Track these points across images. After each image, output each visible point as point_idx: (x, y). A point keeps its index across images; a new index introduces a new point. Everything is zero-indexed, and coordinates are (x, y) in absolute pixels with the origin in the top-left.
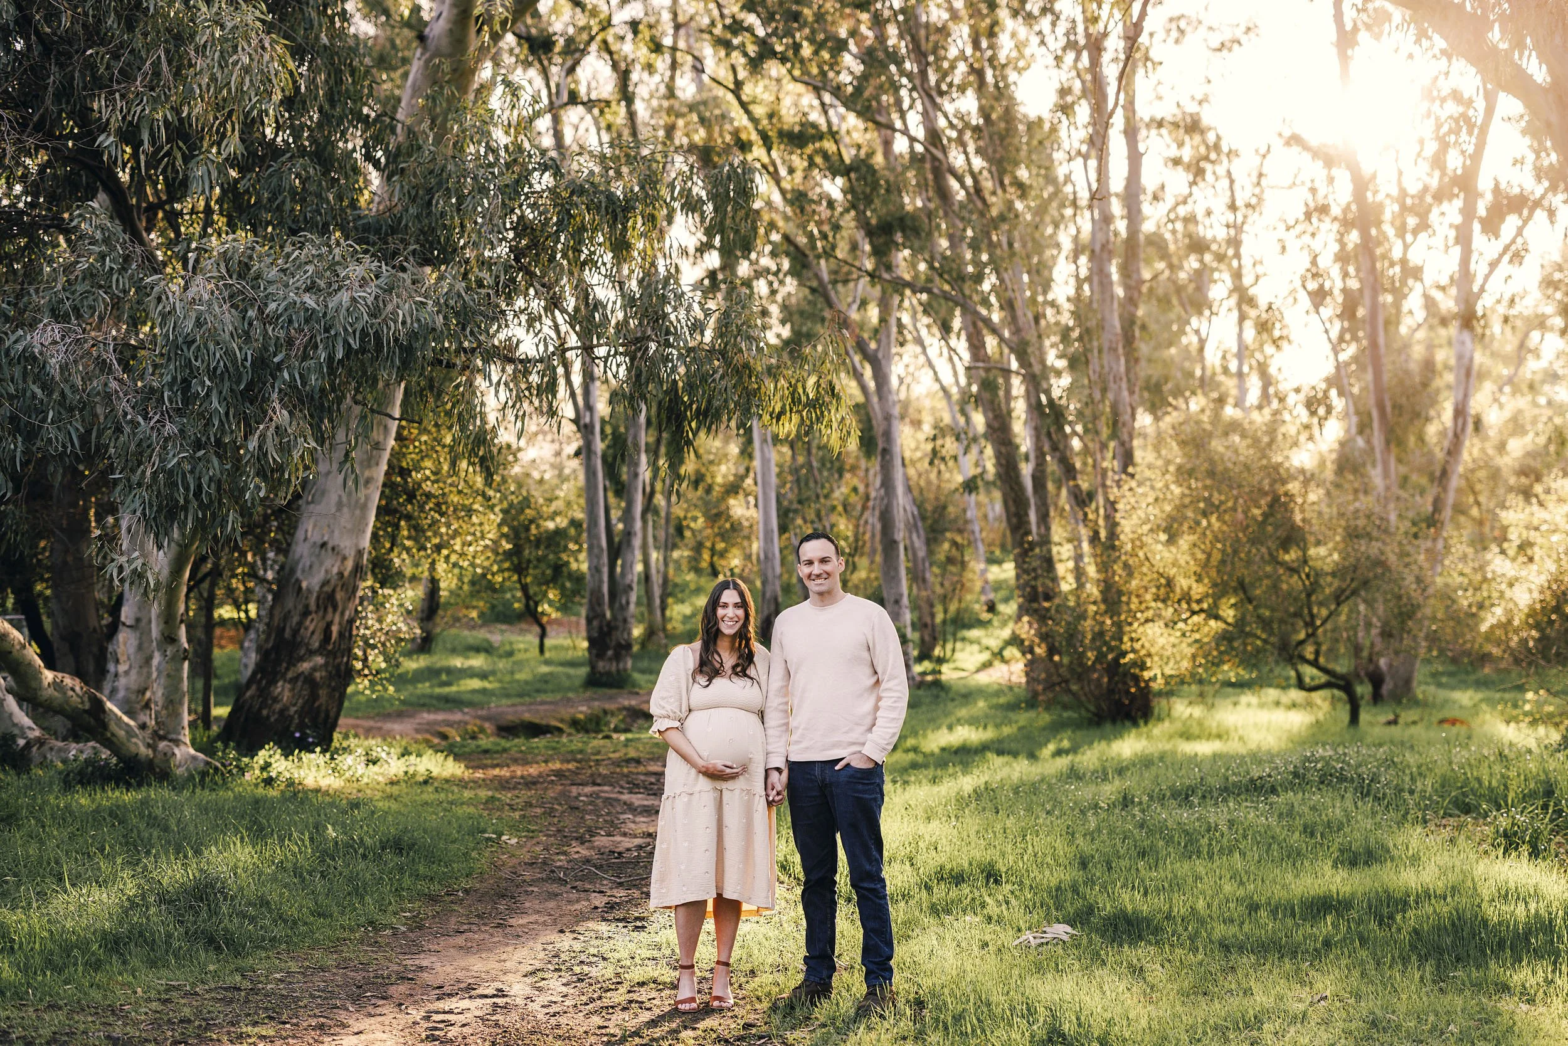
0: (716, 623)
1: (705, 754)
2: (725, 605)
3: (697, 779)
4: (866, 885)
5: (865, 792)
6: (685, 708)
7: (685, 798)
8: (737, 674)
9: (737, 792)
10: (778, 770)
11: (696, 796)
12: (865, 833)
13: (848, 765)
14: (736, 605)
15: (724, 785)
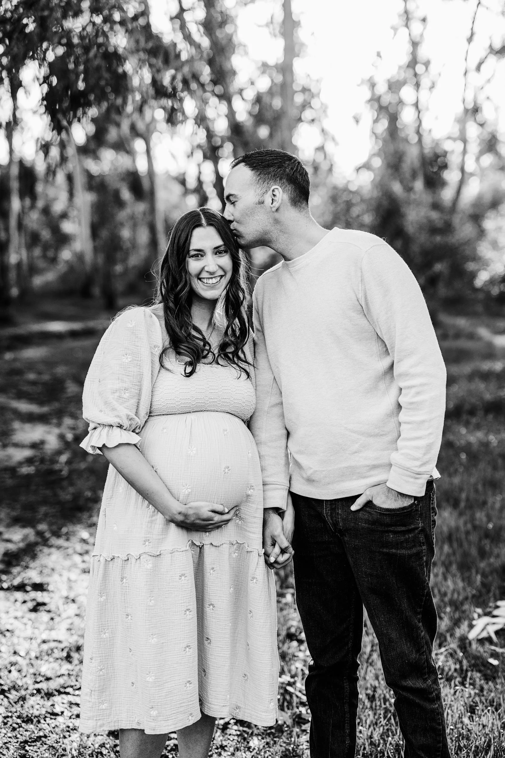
0: (187, 282)
1: (183, 492)
2: (200, 254)
3: (165, 531)
4: (410, 683)
5: (398, 545)
6: (143, 411)
7: (148, 564)
8: (226, 356)
9: (226, 547)
10: (279, 512)
11: (166, 559)
12: (405, 605)
13: (369, 504)
14: (217, 251)
15: (206, 539)
